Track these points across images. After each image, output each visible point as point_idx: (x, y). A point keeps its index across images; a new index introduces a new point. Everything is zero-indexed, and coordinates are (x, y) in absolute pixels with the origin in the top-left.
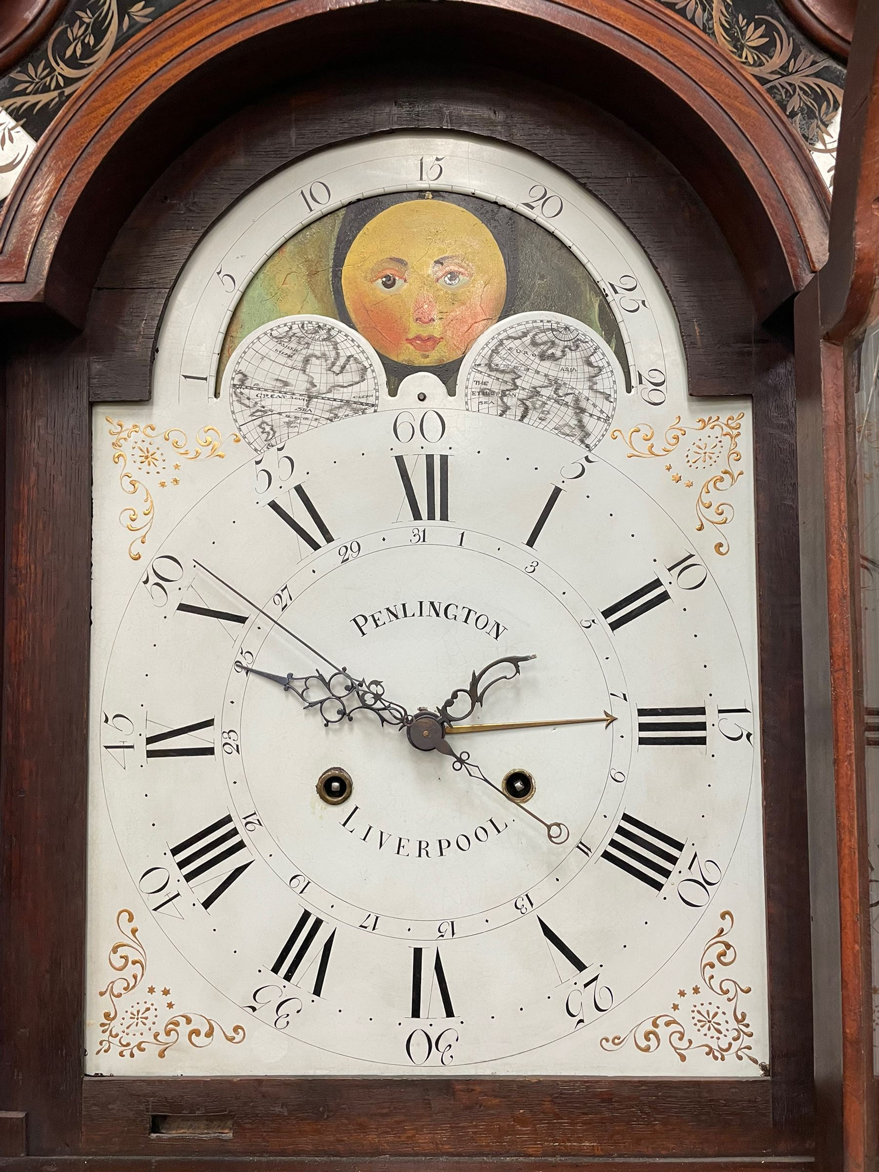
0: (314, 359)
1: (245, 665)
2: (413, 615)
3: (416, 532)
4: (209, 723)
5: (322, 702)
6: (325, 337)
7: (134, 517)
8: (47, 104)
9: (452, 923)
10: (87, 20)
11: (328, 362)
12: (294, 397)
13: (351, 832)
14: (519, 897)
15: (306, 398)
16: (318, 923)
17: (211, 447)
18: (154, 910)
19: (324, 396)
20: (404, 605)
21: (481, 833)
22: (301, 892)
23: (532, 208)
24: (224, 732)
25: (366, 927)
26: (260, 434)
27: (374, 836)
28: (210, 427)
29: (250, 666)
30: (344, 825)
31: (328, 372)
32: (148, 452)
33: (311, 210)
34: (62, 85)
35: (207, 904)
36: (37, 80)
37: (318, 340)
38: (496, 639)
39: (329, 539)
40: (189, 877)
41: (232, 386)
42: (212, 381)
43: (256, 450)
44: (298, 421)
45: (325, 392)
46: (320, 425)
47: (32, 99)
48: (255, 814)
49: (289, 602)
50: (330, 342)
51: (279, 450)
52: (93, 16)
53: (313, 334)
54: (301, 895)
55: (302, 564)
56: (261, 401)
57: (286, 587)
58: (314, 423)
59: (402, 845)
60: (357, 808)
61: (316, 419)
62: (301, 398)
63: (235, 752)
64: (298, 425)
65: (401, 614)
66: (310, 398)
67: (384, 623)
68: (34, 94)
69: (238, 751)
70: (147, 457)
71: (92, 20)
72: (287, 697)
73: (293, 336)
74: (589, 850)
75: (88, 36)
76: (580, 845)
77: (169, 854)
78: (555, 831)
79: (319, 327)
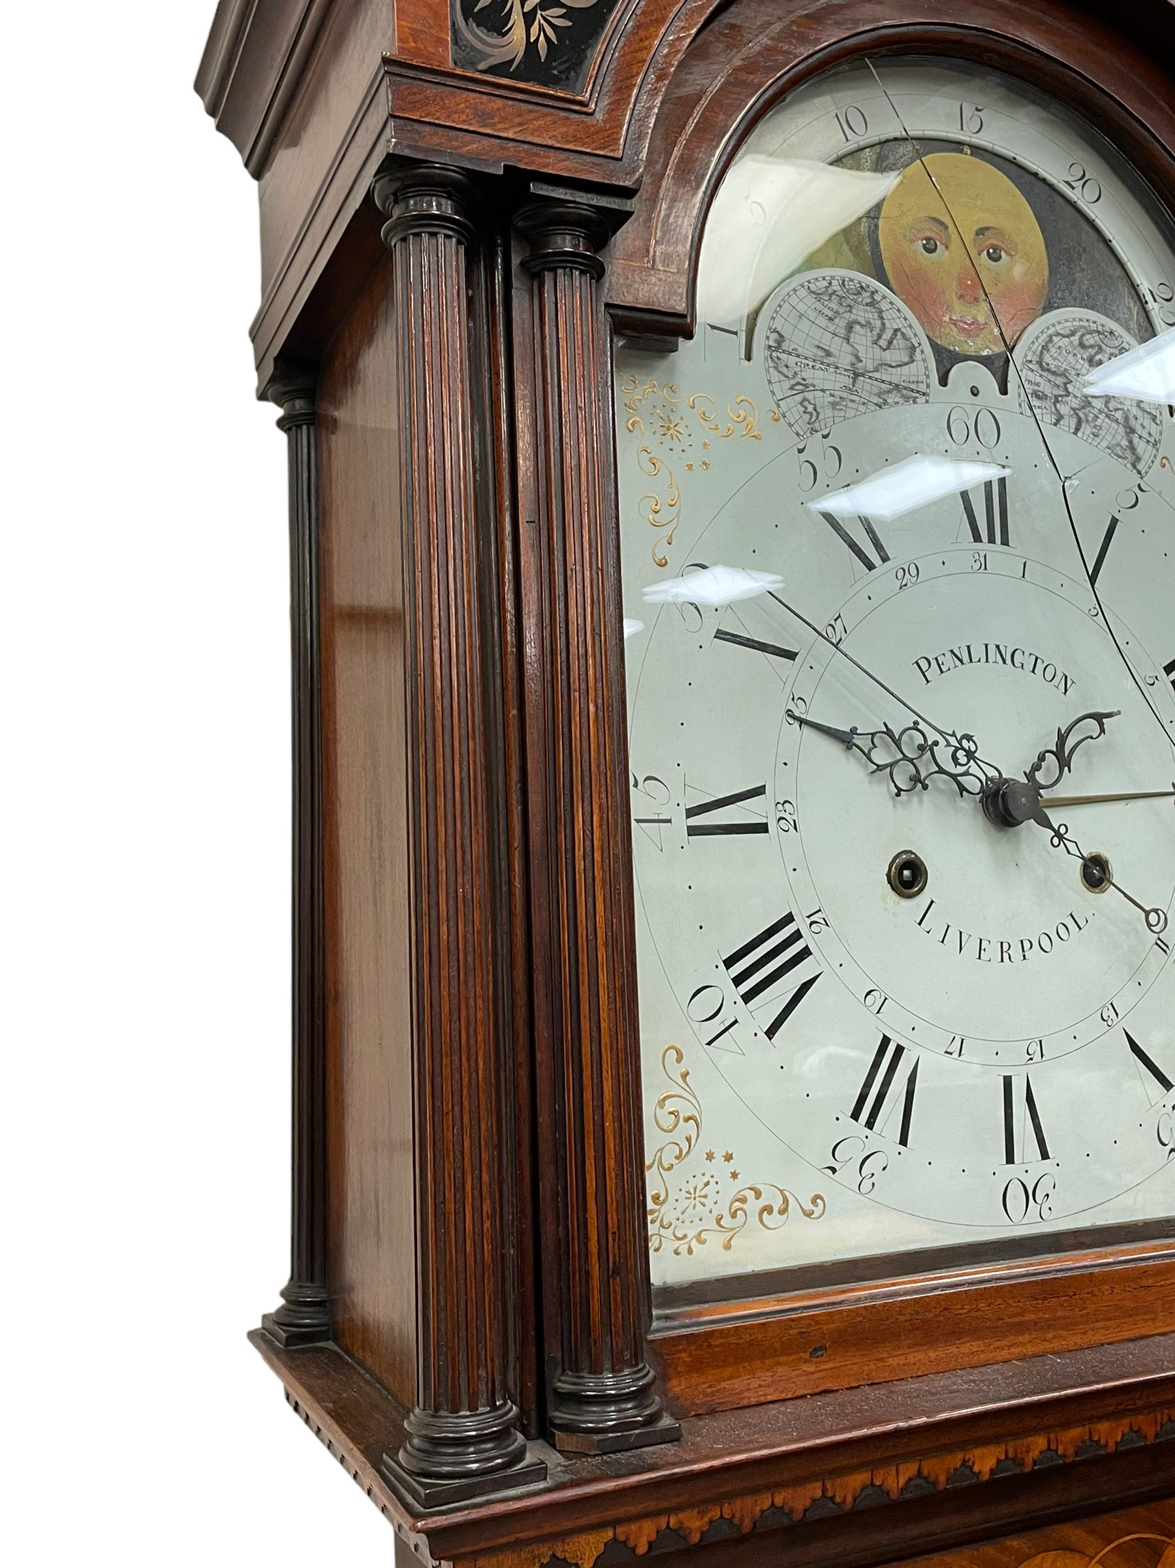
0: (857, 327)
1: (797, 714)
2: (979, 661)
3: (977, 557)
4: (759, 791)
5: (891, 765)
6: (869, 301)
7: (658, 507)
9: (1041, 1041)
11: (874, 333)
12: (838, 371)
13: (928, 932)
14: (1104, 1006)
15: (852, 375)
16: (899, 1050)
17: (745, 423)
18: (707, 1044)
19: (871, 374)
20: (968, 647)
21: (1062, 930)
22: (878, 1012)
23: (1073, 188)
24: (778, 803)
25: (951, 1054)
26: (802, 414)
27: (953, 935)
28: (743, 397)
29: (803, 716)
30: (920, 924)
31: (875, 346)
32: (670, 421)
33: (847, 140)
35: (771, 1032)
37: (860, 303)
38: (1065, 694)
39: (885, 559)
40: (747, 997)
41: (767, 347)
42: (743, 336)
43: (798, 434)
44: (844, 403)
45: (872, 370)
46: (868, 411)
48: (820, 910)
49: (844, 636)
50: (875, 308)
51: (825, 437)
53: (855, 294)
54: (878, 1015)
55: (857, 587)
56: (801, 371)
57: (839, 616)
58: (862, 408)
59: (983, 948)
60: (932, 902)
61: (864, 404)
62: (846, 373)
63: (792, 829)
64: (844, 408)
65: (966, 659)
66: (856, 375)
67: (949, 669)
69: (796, 829)
70: (668, 429)
72: (848, 759)
73: (832, 294)
74: (1167, 946)
76: (1159, 942)
77: (722, 966)
78: (1153, 918)
79: (862, 287)
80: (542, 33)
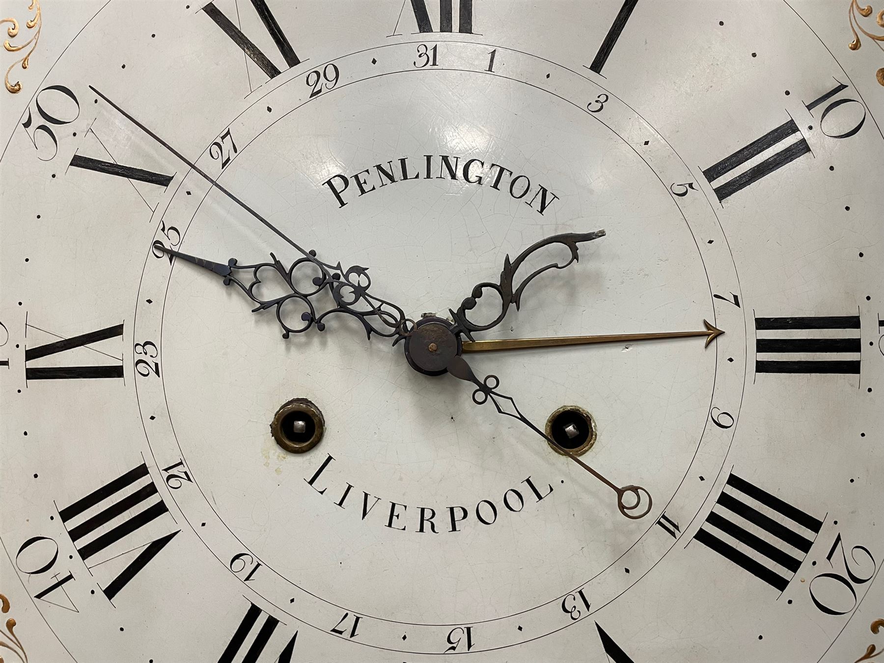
1: (167, 247)
2: (417, 177)
3: (422, 50)
4: (116, 331)
5: (279, 302)
7: (14, 32)
9: (469, 629)
13: (322, 493)
14: (569, 594)
16: (271, 623)
18: (36, 597)
20: (403, 161)
21: (513, 500)
22: (247, 579)
24: (137, 344)
25: (341, 633)
27: (355, 498)
29: (175, 249)
30: (311, 482)
35: (111, 591)
38: (541, 212)
39: (293, 60)
40: (86, 553)
48: (181, 463)
49: (233, 155)
54: (246, 582)
55: (253, 98)
57: (228, 133)
59: (395, 513)
60: (330, 458)
63: (153, 374)
65: (398, 174)
67: (374, 188)
69: (157, 372)
72: (229, 295)
74: (677, 527)
76: (662, 520)
77: (58, 518)
78: (629, 498)
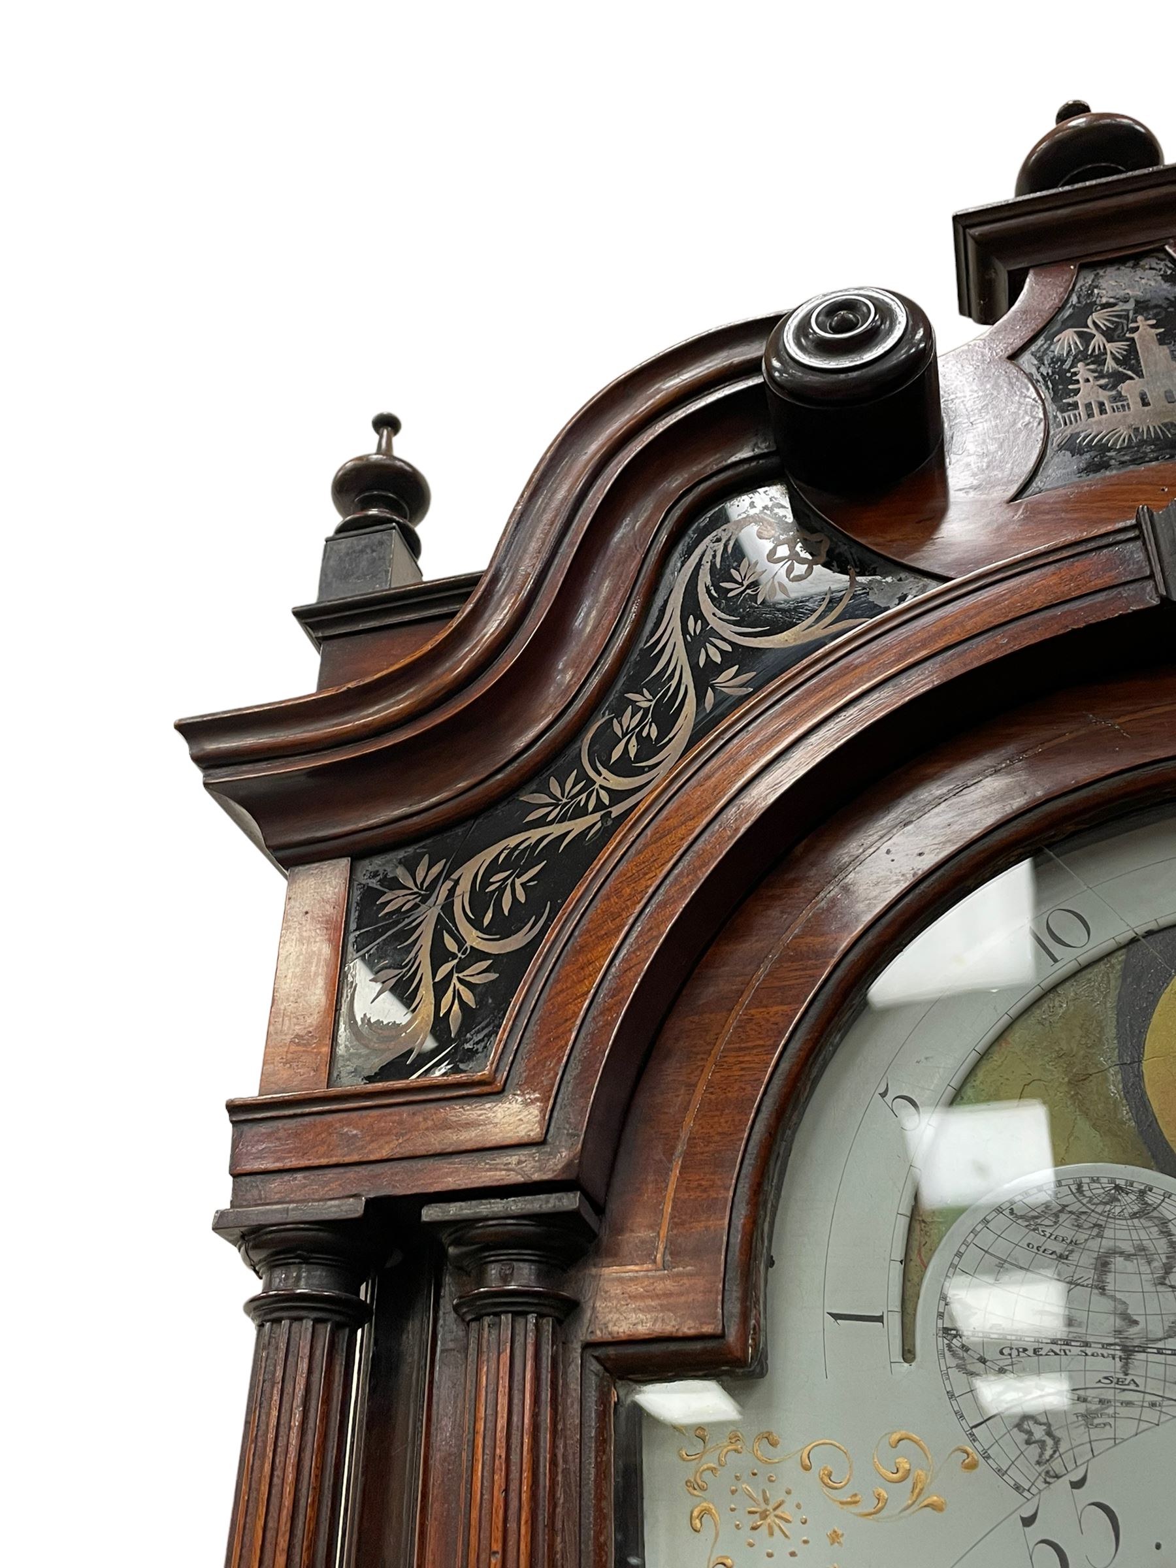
0: (1119, 1260)
6: (1136, 1208)
8: (583, 834)
10: (645, 705)
11: (1155, 1264)
12: (1089, 1351)
15: (1119, 1353)
17: (909, 1482)
19: (1160, 1345)
26: (1023, 1447)
28: (903, 1433)
31: (1160, 1288)
32: (766, 1501)
33: (1055, 961)
34: (607, 802)
36: (565, 800)
37: (1121, 1217)
41: (941, 1333)
42: (894, 1322)
43: (1017, 1487)
44: (1110, 1411)
45: (1160, 1335)
46: (1164, 1418)
47: (556, 830)
50: (1150, 1219)
51: (1077, 1485)
52: (654, 698)
53: (1106, 1204)
56: (1012, 1364)
58: (1150, 1415)
61: (1153, 1405)
62: (1105, 1352)
64: (1111, 1421)
66: (1128, 1352)
68: (561, 821)
70: (764, 1515)
71: (653, 703)
73: (1061, 1211)
75: (647, 727)
79: (1117, 1188)
80: (456, 1001)
